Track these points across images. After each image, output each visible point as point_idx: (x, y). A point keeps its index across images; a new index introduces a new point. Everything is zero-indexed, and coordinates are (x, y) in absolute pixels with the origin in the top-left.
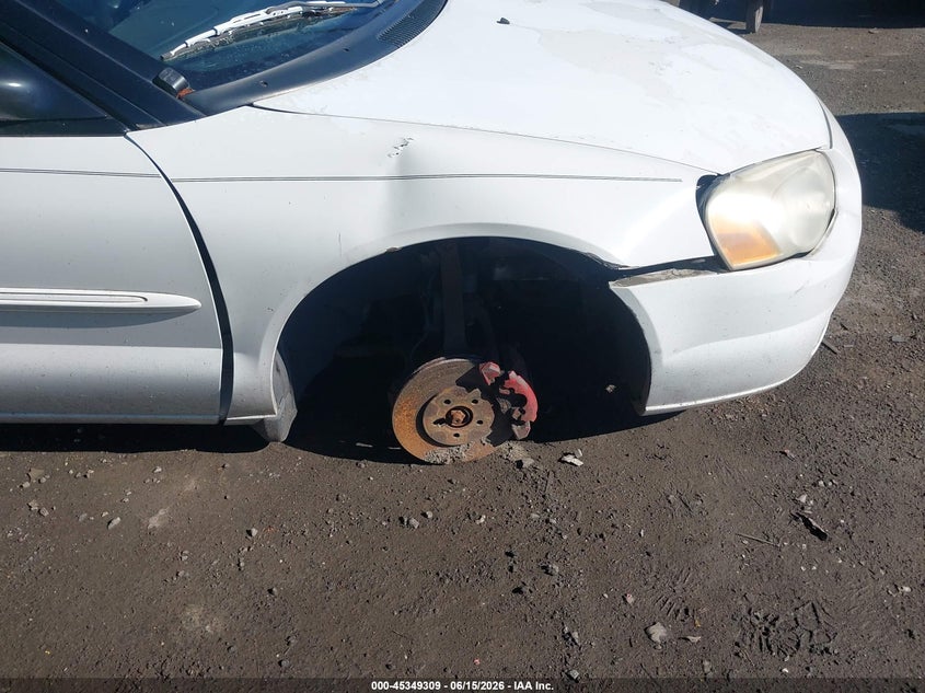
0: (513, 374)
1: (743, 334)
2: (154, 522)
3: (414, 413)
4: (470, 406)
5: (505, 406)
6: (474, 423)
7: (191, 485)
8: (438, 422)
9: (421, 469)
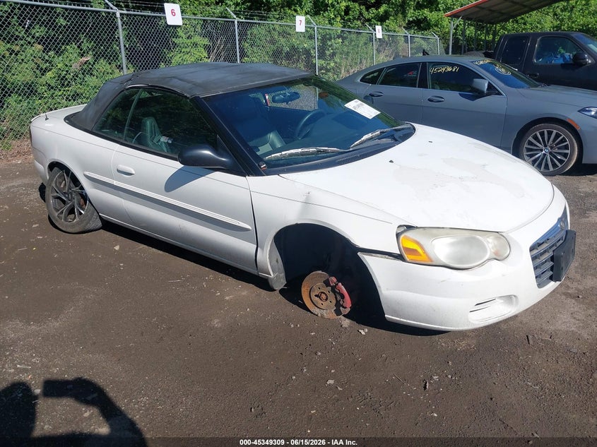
0: (340, 284)
1: (417, 292)
2: (227, 298)
3: (309, 289)
4: (327, 293)
5: (339, 298)
6: (328, 301)
7: (244, 293)
8: (316, 296)
9: (310, 314)
